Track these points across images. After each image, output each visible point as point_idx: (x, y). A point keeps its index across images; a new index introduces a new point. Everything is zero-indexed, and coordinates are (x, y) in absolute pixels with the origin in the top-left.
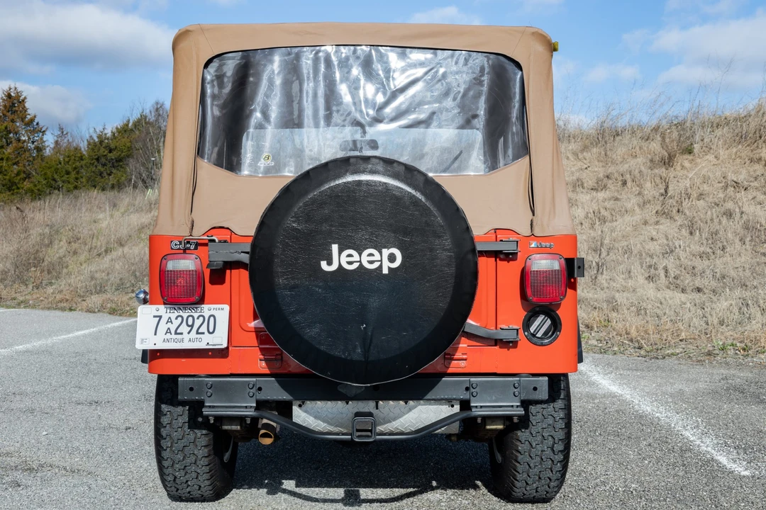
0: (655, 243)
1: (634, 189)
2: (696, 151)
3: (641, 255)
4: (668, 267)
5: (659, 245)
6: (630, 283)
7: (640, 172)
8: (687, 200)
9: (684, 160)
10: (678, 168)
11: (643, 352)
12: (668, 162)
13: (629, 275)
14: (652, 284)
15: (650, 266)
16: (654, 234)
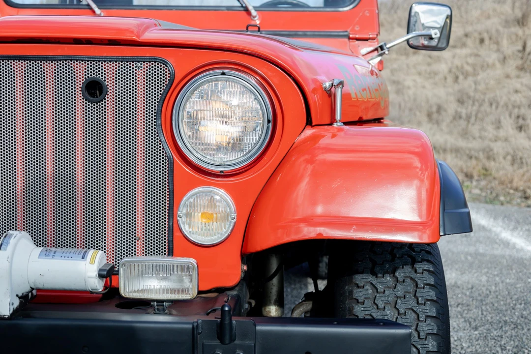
1: (492, 46)
3: (507, 107)
5: (525, 97)
6: (502, 133)
7: (497, 31)
12: (522, 21)
13: (498, 125)
14: (523, 134)
15: (518, 117)
16: (518, 86)
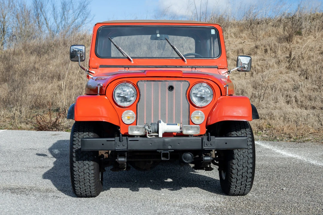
0: (288, 83)
1: (272, 54)
2: (303, 33)
3: (281, 91)
4: (297, 96)
5: (290, 85)
6: (278, 105)
7: (275, 45)
8: (302, 60)
9: (296, 38)
10: (295, 42)
12: (289, 39)
13: (276, 101)
14: (289, 105)
15: (287, 96)
16: (287, 78)
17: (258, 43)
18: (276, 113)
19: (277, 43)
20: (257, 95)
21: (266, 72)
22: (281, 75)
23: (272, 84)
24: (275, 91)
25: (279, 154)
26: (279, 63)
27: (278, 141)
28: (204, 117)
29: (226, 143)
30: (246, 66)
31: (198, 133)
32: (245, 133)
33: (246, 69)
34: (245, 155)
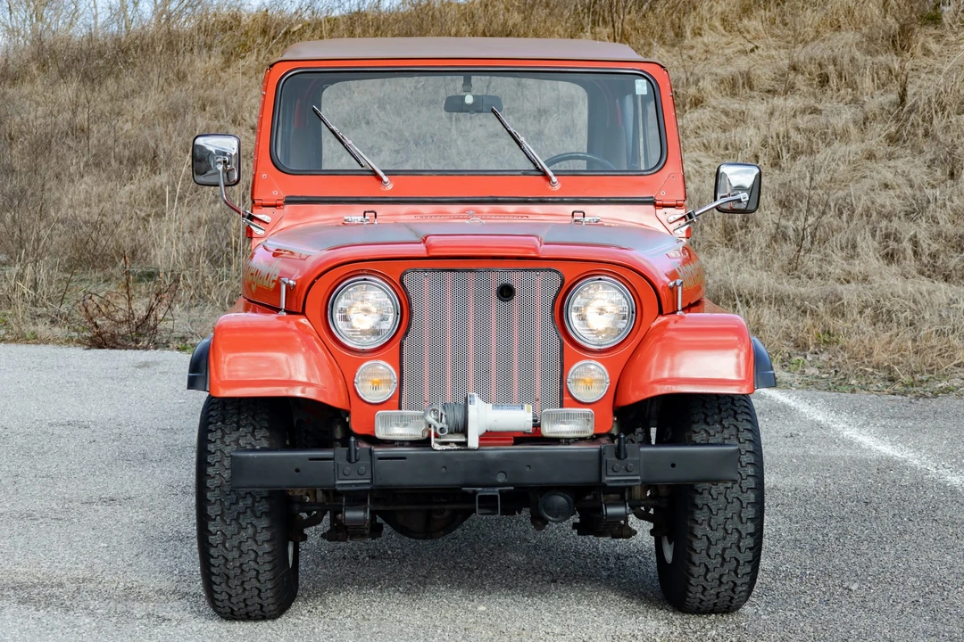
0: (891, 192)
1: (842, 92)
2: (946, 19)
3: (869, 215)
4: (919, 236)
5: (899, 197)
6: (857, 267)
7: (852, 60)
8: (940, 114)
9: (924, 37)
10: (918, 51)
11: (897, 387)
12: (899, 41)
13: (852, 248)
14: (894, 268)
15: (887, 236)
16: (889, 176)
17: (801, 54)
18: (850, 293)
19: (858, 55)
20: (791, 233)
21: (823, 155)
22: (869, 164)
23: (841, 194)
24: (851, 217)
25: (850, 444)
26: (865, 123)
27: (853, 391)
28: (608, 381)
29: (673, 465)
30: (744, 196)
31: (590, 432)
32: (735, 426)
33: (743, 206)
34: (733, 495)
